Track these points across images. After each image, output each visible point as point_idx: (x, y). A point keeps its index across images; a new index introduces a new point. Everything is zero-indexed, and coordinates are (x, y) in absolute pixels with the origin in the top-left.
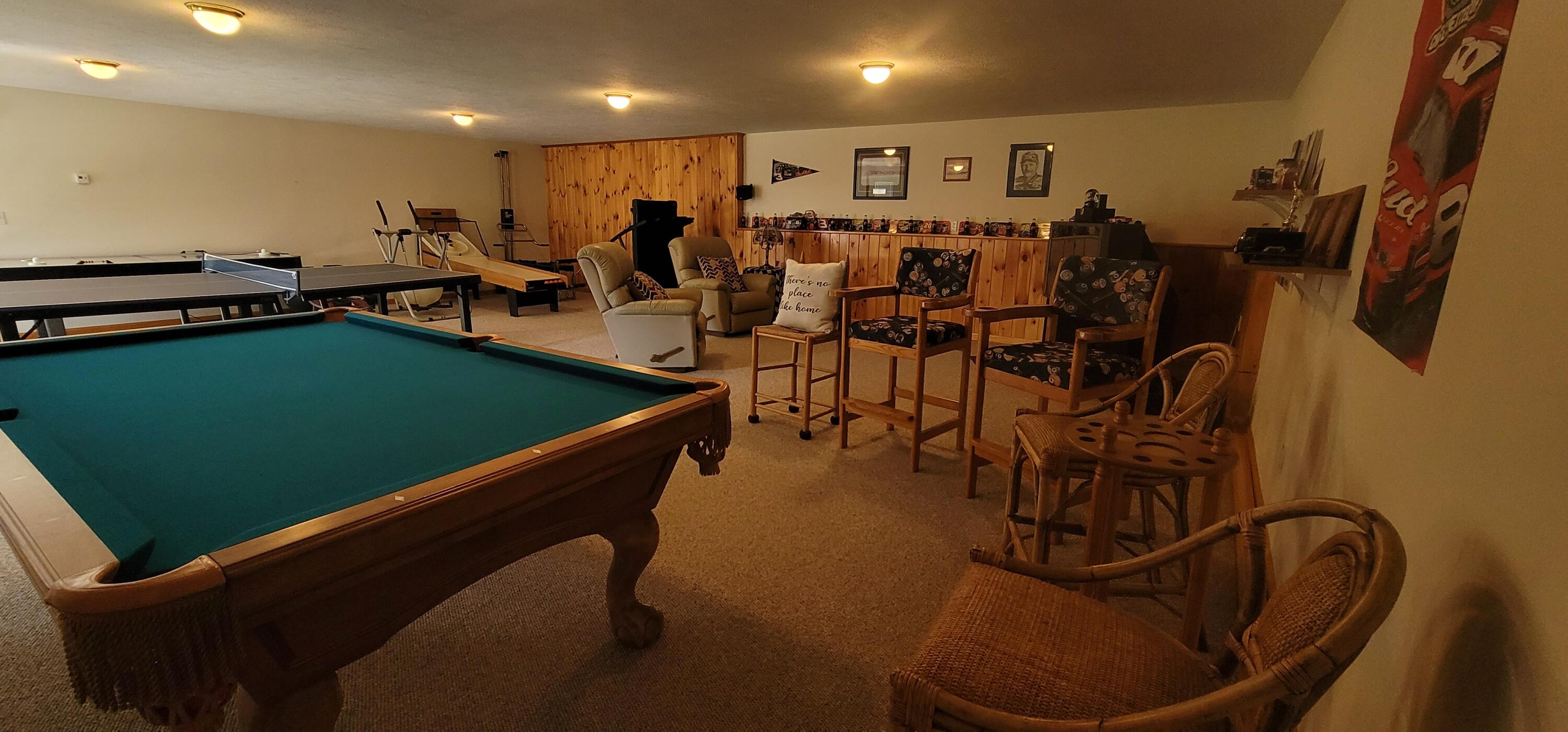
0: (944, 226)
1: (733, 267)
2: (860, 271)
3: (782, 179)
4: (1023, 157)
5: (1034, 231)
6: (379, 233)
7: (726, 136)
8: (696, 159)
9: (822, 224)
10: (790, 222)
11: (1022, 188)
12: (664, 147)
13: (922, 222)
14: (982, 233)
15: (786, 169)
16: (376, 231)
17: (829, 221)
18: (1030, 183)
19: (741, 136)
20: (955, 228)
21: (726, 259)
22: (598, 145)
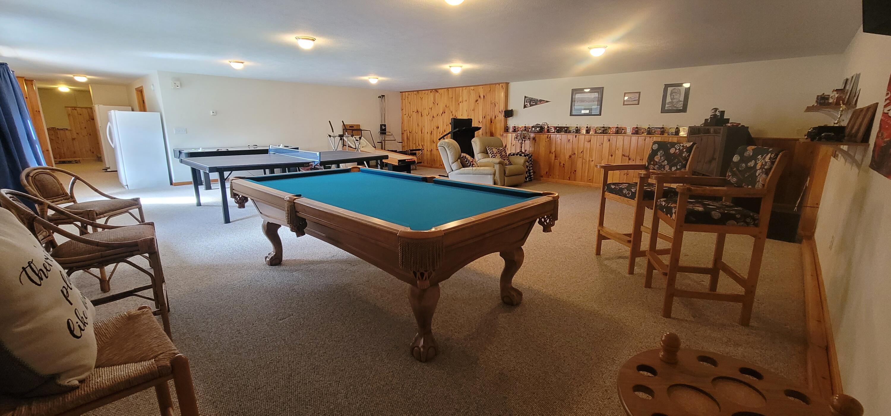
0: (623, 129)
1: (505, 152)
2: (573, 155)
3: (529, 106)
4: (671, 91)
5: (677, 132)
6: (330, 136)
7: (499, 84)
8: (482, 97)
9: (551, 129)
10: (533, 129)
11: (670, 108)
12: (465, 91)
13: (609, 128)
14: (646, 133)
15: (532, 101)
16: (329, 135)
17: (555, 128)
18: (675, 105)
19: (507, 84)
20: (629, 131)
21: (501, 148)
22: (430, 91)
